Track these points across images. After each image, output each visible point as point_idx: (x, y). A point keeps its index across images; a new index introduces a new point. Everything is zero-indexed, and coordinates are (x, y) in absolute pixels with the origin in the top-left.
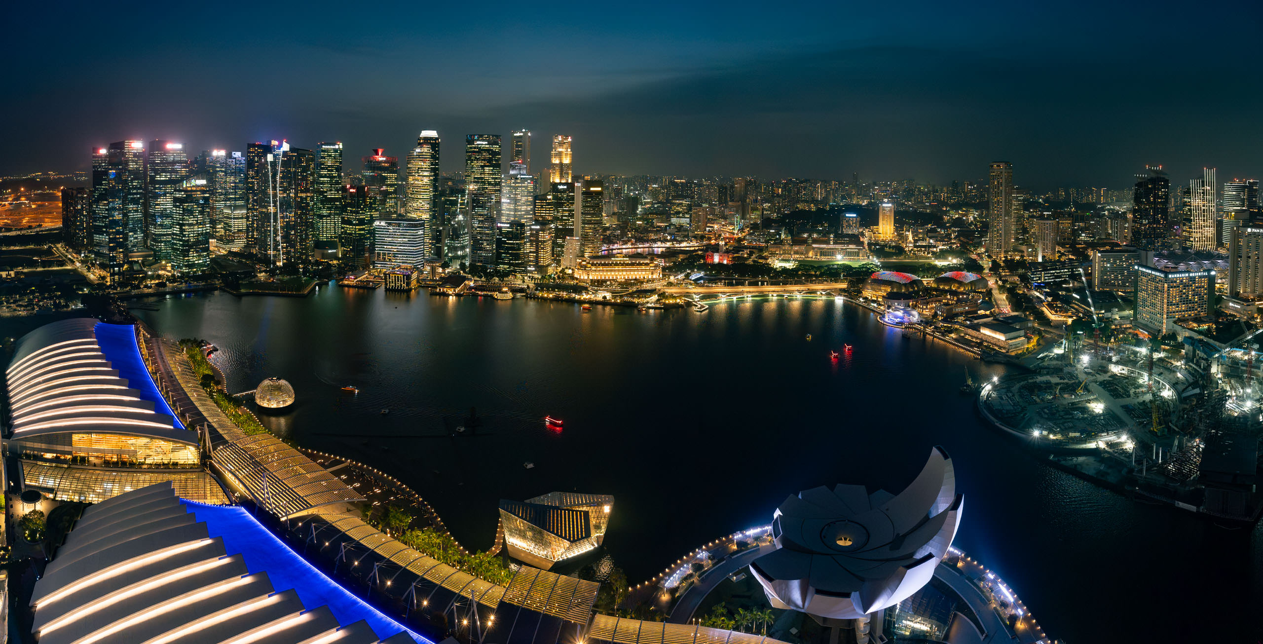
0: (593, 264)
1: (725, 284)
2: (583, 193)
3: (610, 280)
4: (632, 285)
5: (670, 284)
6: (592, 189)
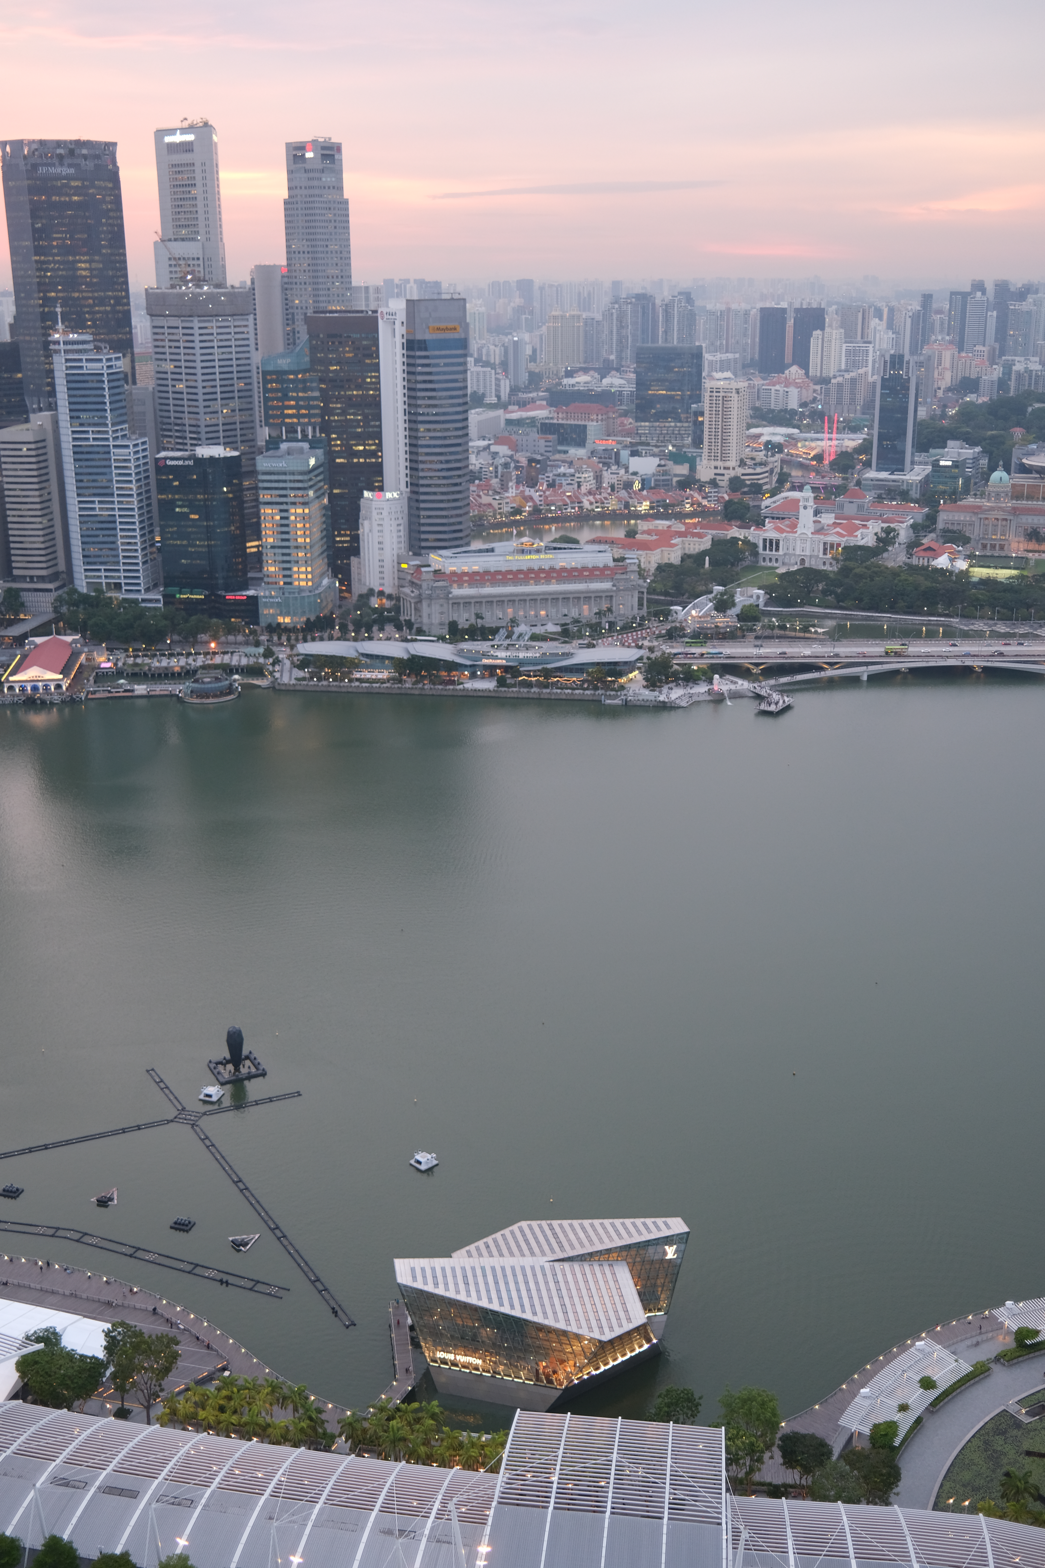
0: (455, 578)
4: (568, 636)
5: (675, 633)
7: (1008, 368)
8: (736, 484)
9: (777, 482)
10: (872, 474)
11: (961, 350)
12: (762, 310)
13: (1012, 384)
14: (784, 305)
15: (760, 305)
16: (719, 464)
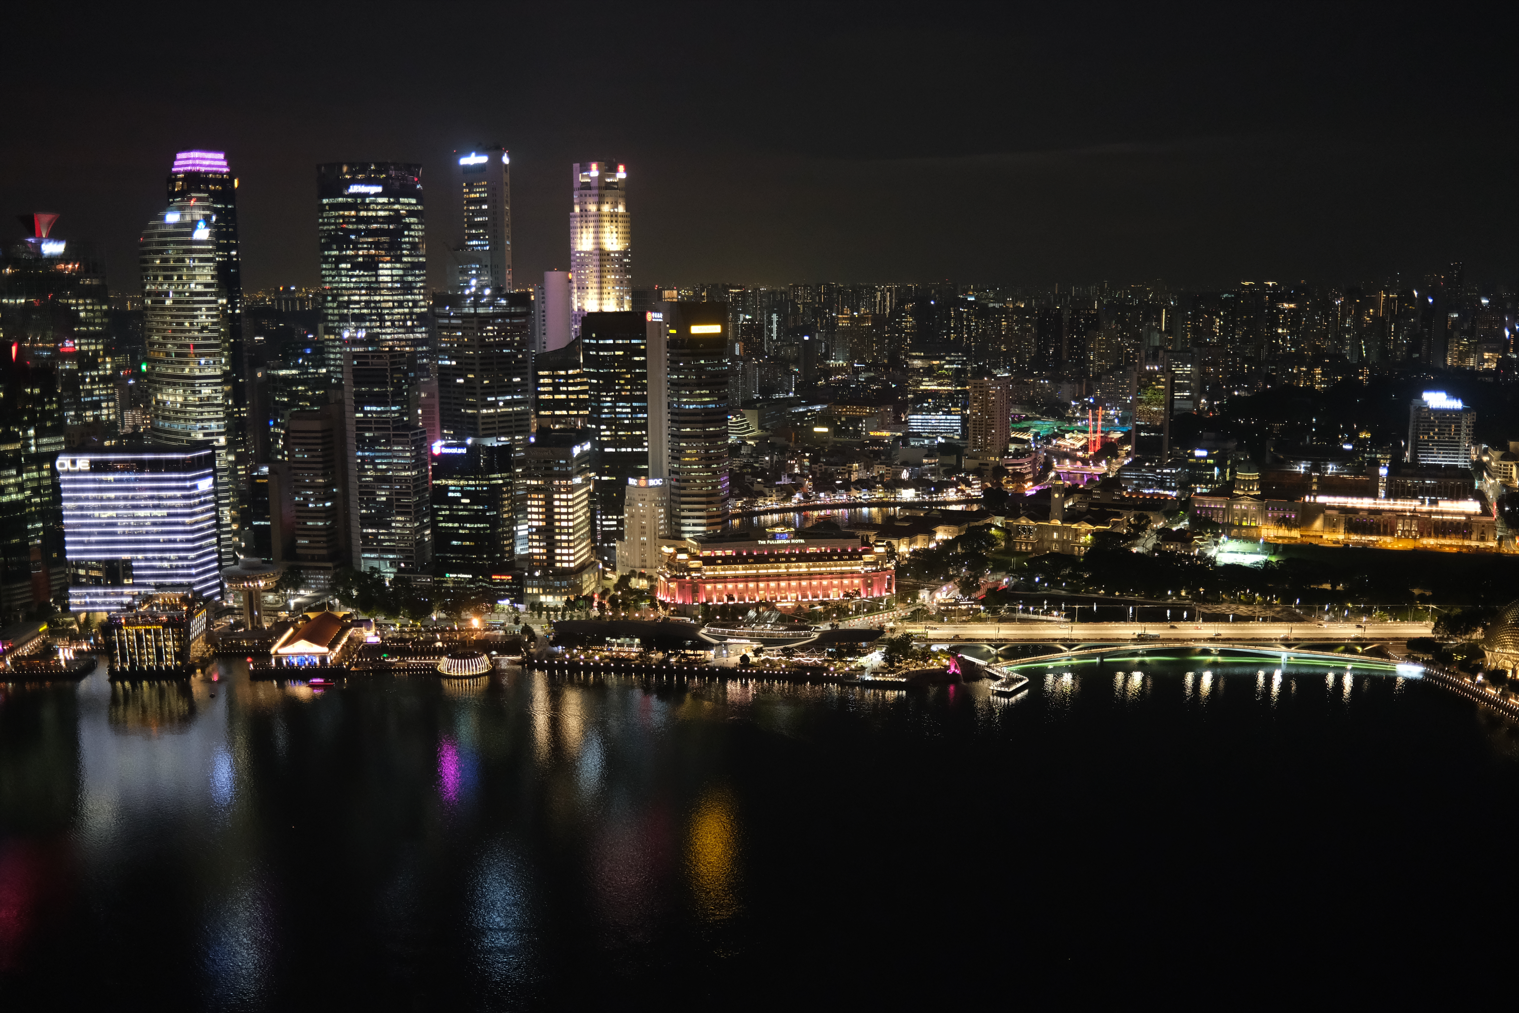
0: (709, 561)
1: (1071, 616)
2: (673, 344)
3: (757, 605)
4: (815, 617)
5: (919, 615)
6: (696, 329)
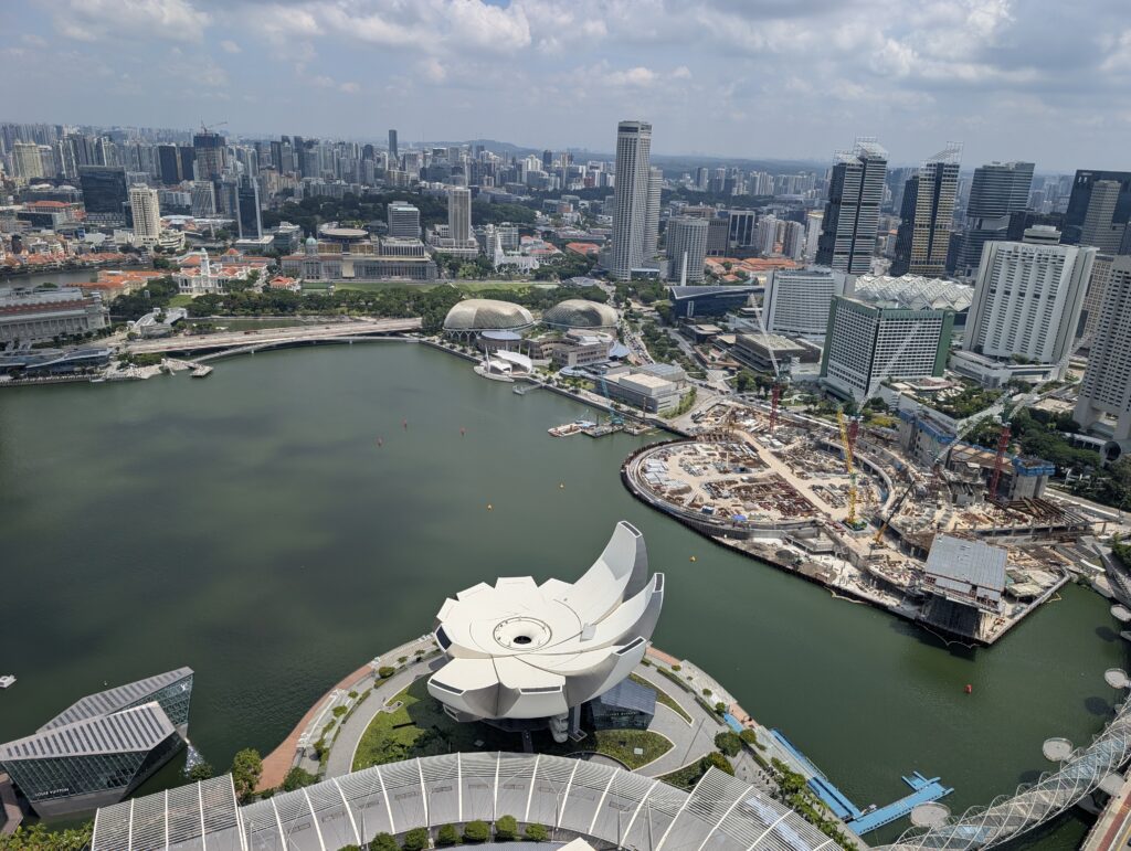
7: (308, 183)
8: (158, 249)
9: (186, 246)
10: (241, 241)
11: (281, 173)
12: (161, 147)
13: (311, 192)
14: (174, 145)
15: (158, 144)
16: (145, 237)
